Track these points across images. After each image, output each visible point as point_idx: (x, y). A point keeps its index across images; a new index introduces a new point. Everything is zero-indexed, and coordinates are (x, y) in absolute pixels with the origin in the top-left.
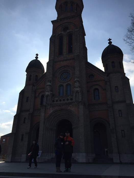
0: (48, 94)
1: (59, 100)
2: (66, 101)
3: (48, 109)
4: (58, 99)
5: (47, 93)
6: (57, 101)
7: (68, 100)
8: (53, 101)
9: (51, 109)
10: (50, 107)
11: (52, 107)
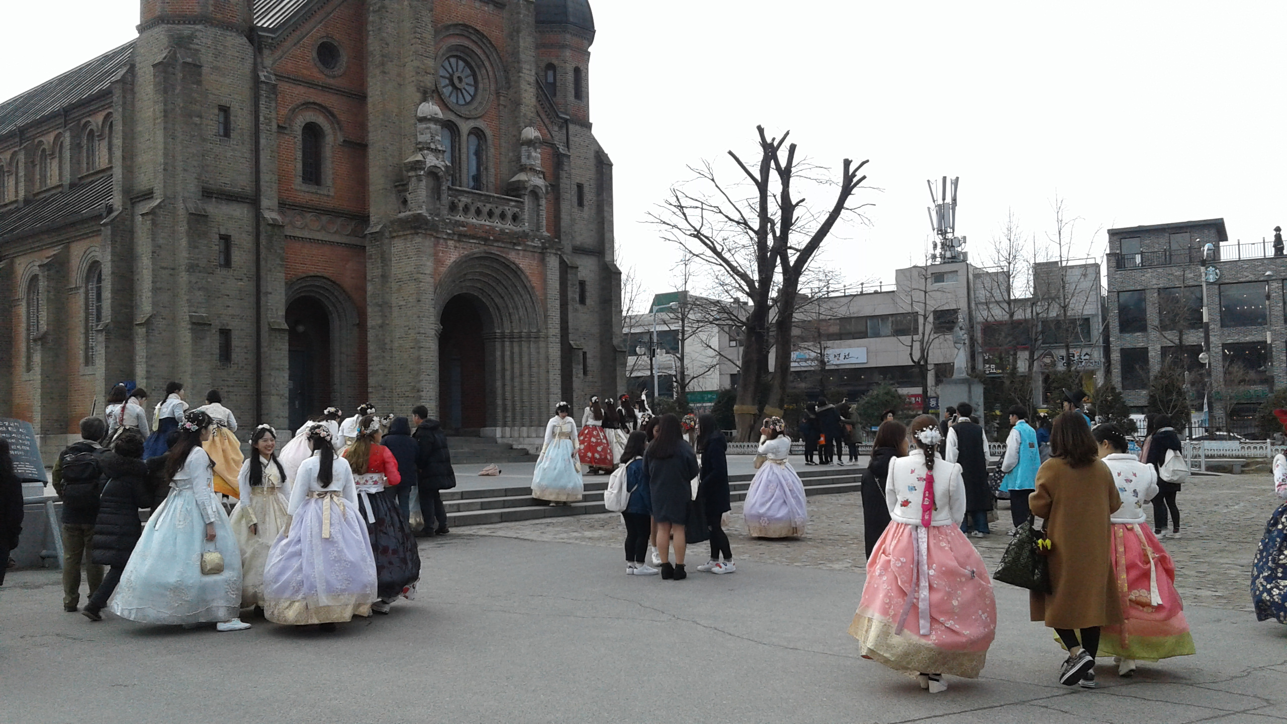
0: (435, 167)
1: (473, 210)
2: (498, 224)
3: (441, 241)
4: (469, 201)
5: (431, 160)
6: (466, 209)
7: (503, 216)
8: (453, 208)
9: (451, 243)
10: (449, 234)
11: (456, 237)
